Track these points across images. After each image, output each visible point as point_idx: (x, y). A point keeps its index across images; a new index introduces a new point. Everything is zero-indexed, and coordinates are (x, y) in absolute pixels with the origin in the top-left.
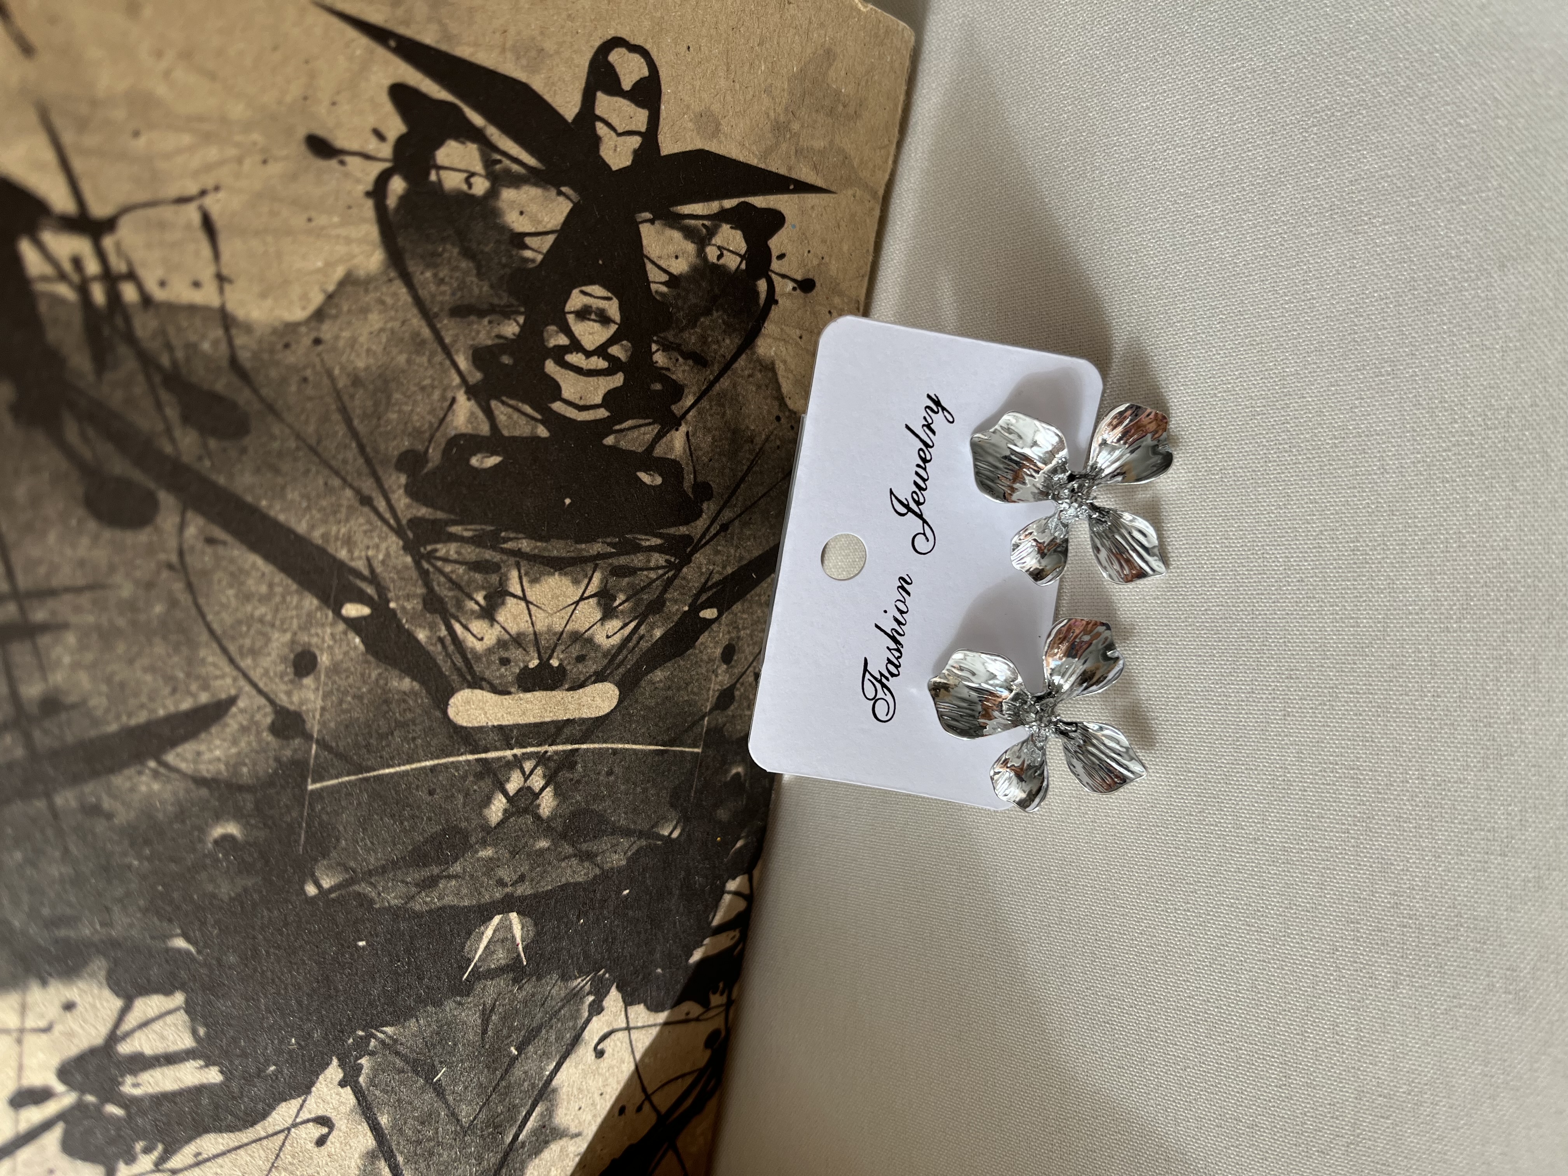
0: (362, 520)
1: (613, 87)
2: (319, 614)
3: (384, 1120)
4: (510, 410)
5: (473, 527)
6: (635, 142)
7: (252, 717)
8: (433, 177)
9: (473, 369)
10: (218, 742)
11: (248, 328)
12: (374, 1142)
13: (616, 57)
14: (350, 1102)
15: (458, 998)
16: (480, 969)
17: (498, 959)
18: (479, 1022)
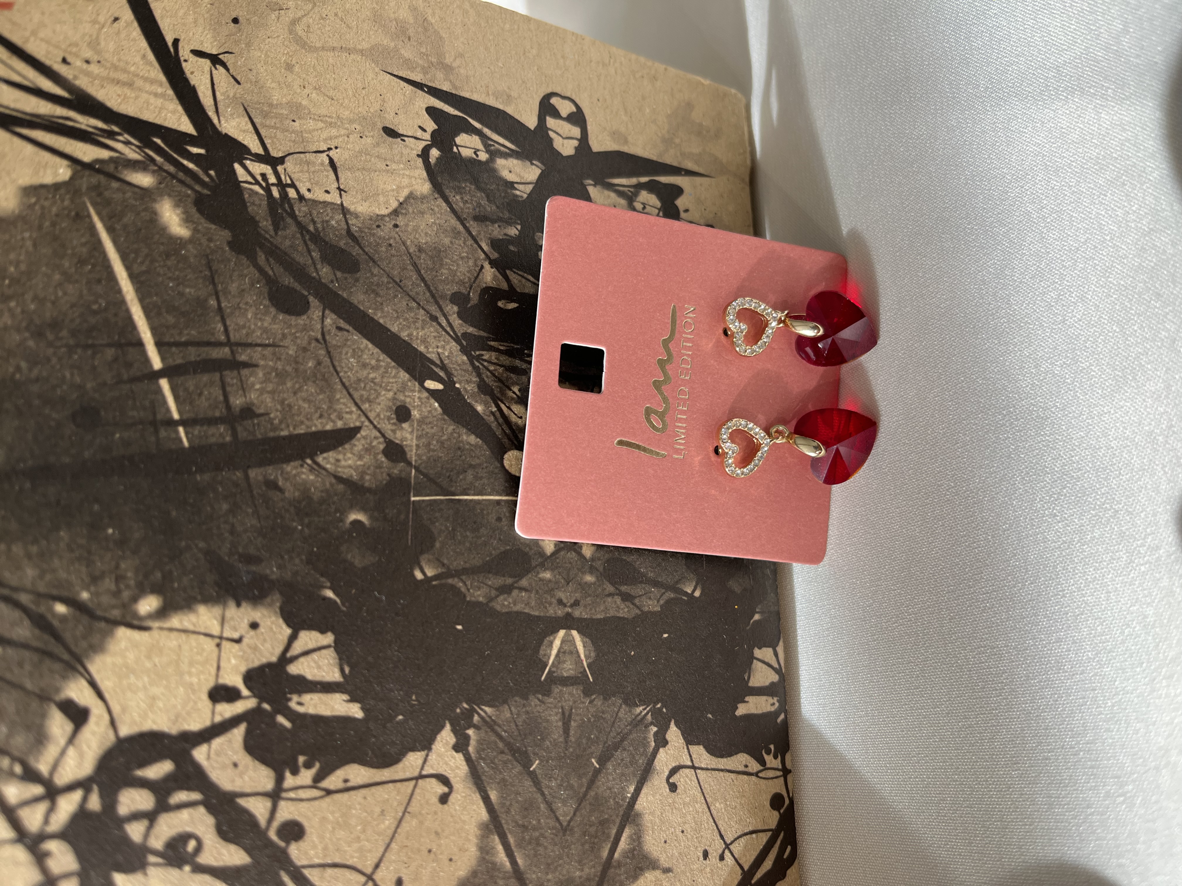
0: (432, 329)
1: (555, 114)
2: (409, 384)
3: (493, 796)
4: (520, 278)
5: (505, 344)
6: (576, 143)
7: (371, 442)
8: (455, 149)
9: (492, 250)
10: (349, 455)
11: (357, 216)
12: (487, 815)
13: (554, 101)
14: (464, 768)
15: (540, 696)
16: (555, 675)
17: (568, 669)
18: (560, 724)
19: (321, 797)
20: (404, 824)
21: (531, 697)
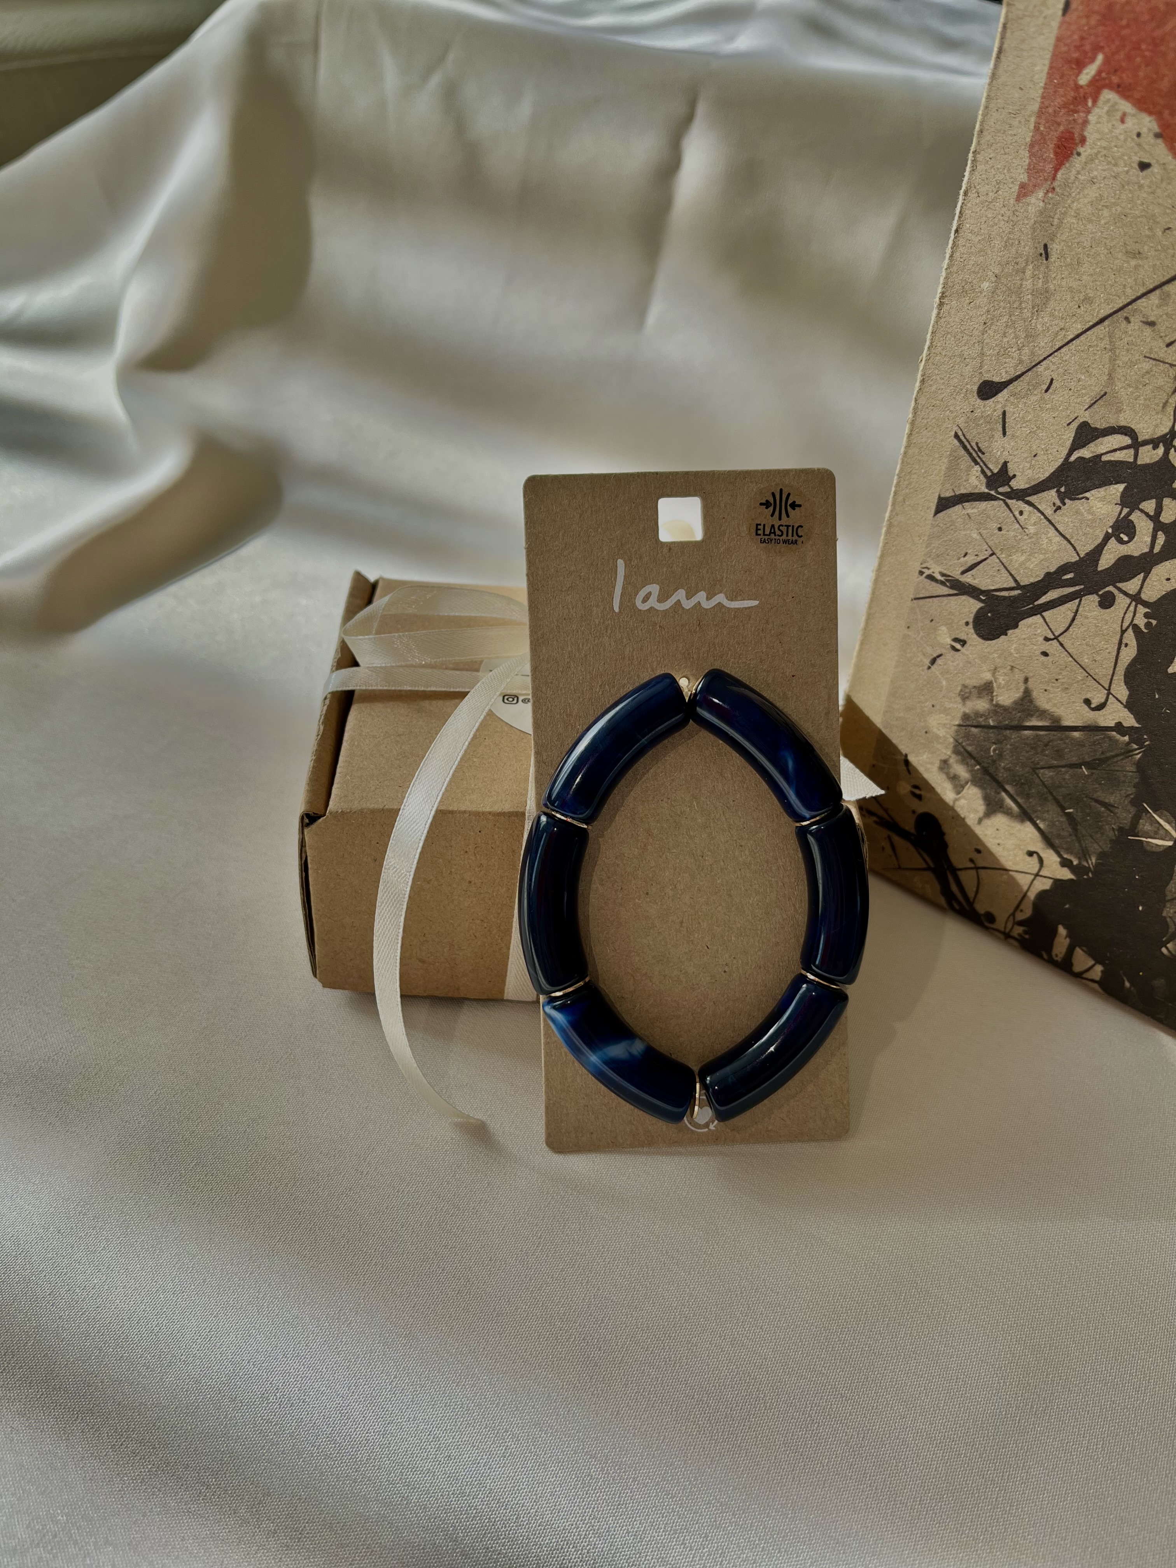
12: (1065, 725)
14: (1103, 724)
15: (1132, 796)
16: (1144, 814)
17: (1145, 825)
18: (1107, 801)
19: (1122, 626)
20: (1082, 670)
21: (1134, 790)
